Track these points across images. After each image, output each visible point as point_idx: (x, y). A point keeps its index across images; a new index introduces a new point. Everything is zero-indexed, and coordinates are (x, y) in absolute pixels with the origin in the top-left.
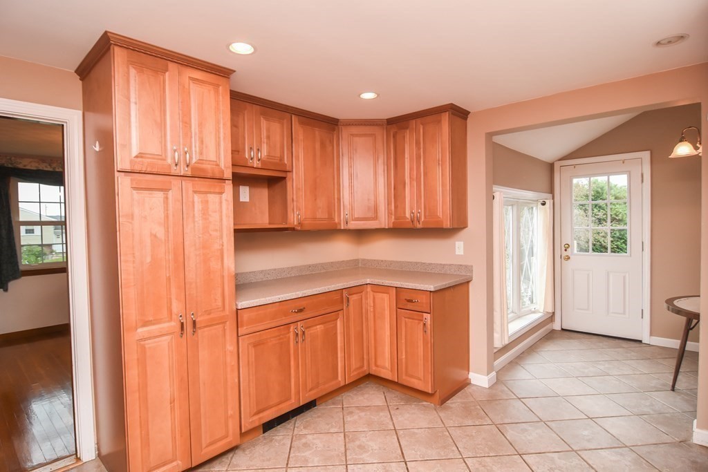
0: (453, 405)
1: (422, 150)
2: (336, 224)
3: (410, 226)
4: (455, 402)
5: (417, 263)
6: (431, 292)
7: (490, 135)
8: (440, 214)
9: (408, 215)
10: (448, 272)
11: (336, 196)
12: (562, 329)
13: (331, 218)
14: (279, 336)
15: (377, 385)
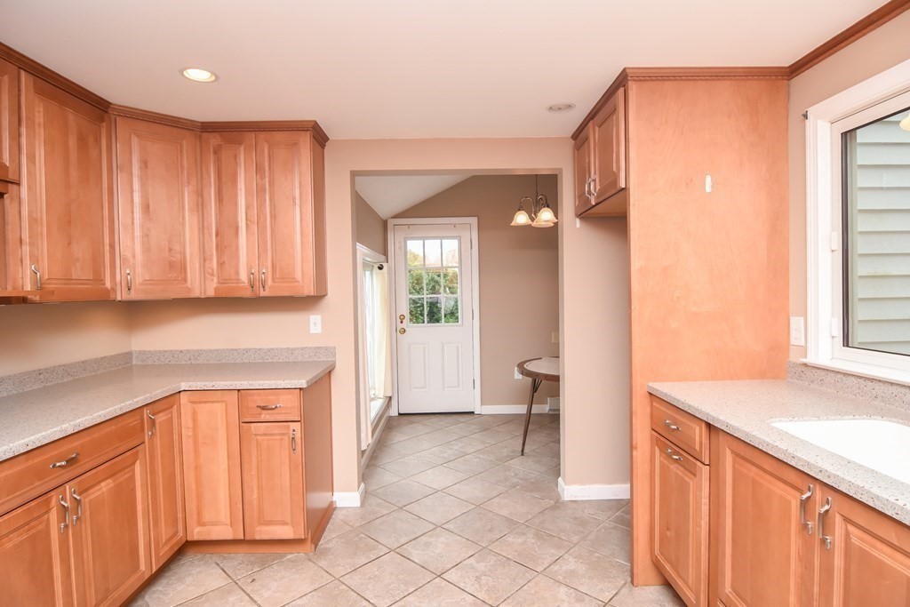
1: (267, 179)
2: (107, 289)
3: (248, 294)
4: (330, 537)
5: (247, 350)
6: (301, 389)
8: (298, 276)
9: (244, 276)
10: (300, 359)
11: (107, 241)
12: (400, 414)
13: (99, 279)
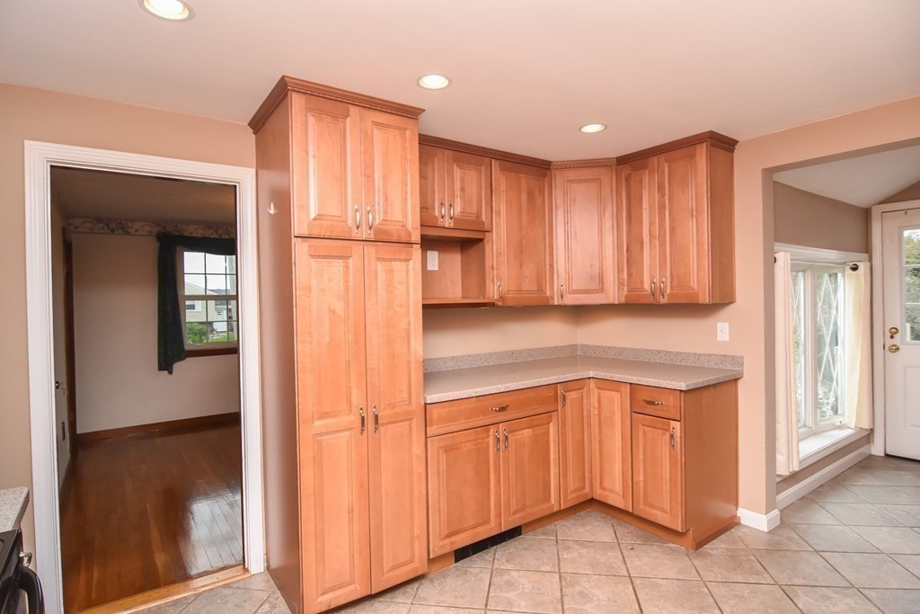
0: (714, 552)
1: (667, 196)
2: (547, 297)
3: (651, 300)
4: (717, 547)
5: (659, 352)
6: (681, 391)
7: (769, 172)
8: (694, 284)
9: (647, 286)
10: (706, 365)
11: (548, 262)
12: (887, 455)
13: (540, 289)
14: (476, 440)
15: (603, 515)
